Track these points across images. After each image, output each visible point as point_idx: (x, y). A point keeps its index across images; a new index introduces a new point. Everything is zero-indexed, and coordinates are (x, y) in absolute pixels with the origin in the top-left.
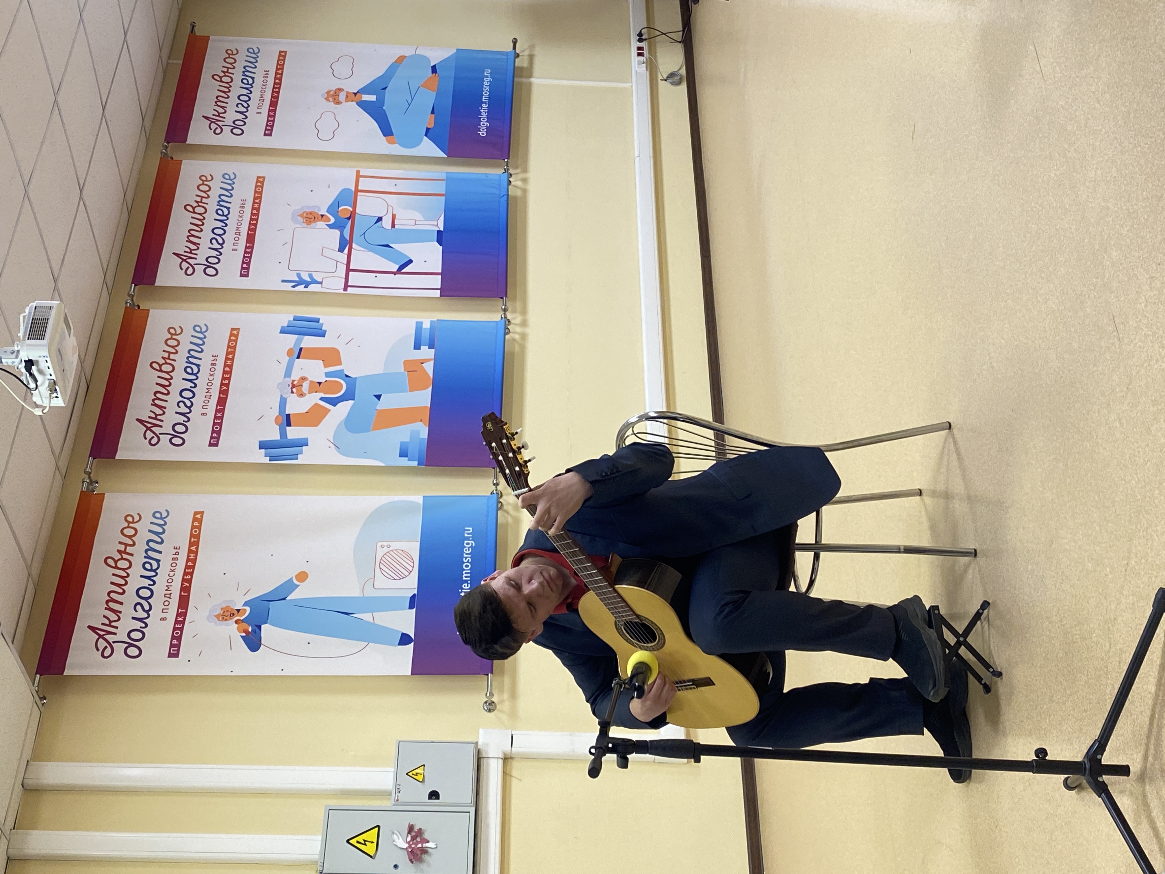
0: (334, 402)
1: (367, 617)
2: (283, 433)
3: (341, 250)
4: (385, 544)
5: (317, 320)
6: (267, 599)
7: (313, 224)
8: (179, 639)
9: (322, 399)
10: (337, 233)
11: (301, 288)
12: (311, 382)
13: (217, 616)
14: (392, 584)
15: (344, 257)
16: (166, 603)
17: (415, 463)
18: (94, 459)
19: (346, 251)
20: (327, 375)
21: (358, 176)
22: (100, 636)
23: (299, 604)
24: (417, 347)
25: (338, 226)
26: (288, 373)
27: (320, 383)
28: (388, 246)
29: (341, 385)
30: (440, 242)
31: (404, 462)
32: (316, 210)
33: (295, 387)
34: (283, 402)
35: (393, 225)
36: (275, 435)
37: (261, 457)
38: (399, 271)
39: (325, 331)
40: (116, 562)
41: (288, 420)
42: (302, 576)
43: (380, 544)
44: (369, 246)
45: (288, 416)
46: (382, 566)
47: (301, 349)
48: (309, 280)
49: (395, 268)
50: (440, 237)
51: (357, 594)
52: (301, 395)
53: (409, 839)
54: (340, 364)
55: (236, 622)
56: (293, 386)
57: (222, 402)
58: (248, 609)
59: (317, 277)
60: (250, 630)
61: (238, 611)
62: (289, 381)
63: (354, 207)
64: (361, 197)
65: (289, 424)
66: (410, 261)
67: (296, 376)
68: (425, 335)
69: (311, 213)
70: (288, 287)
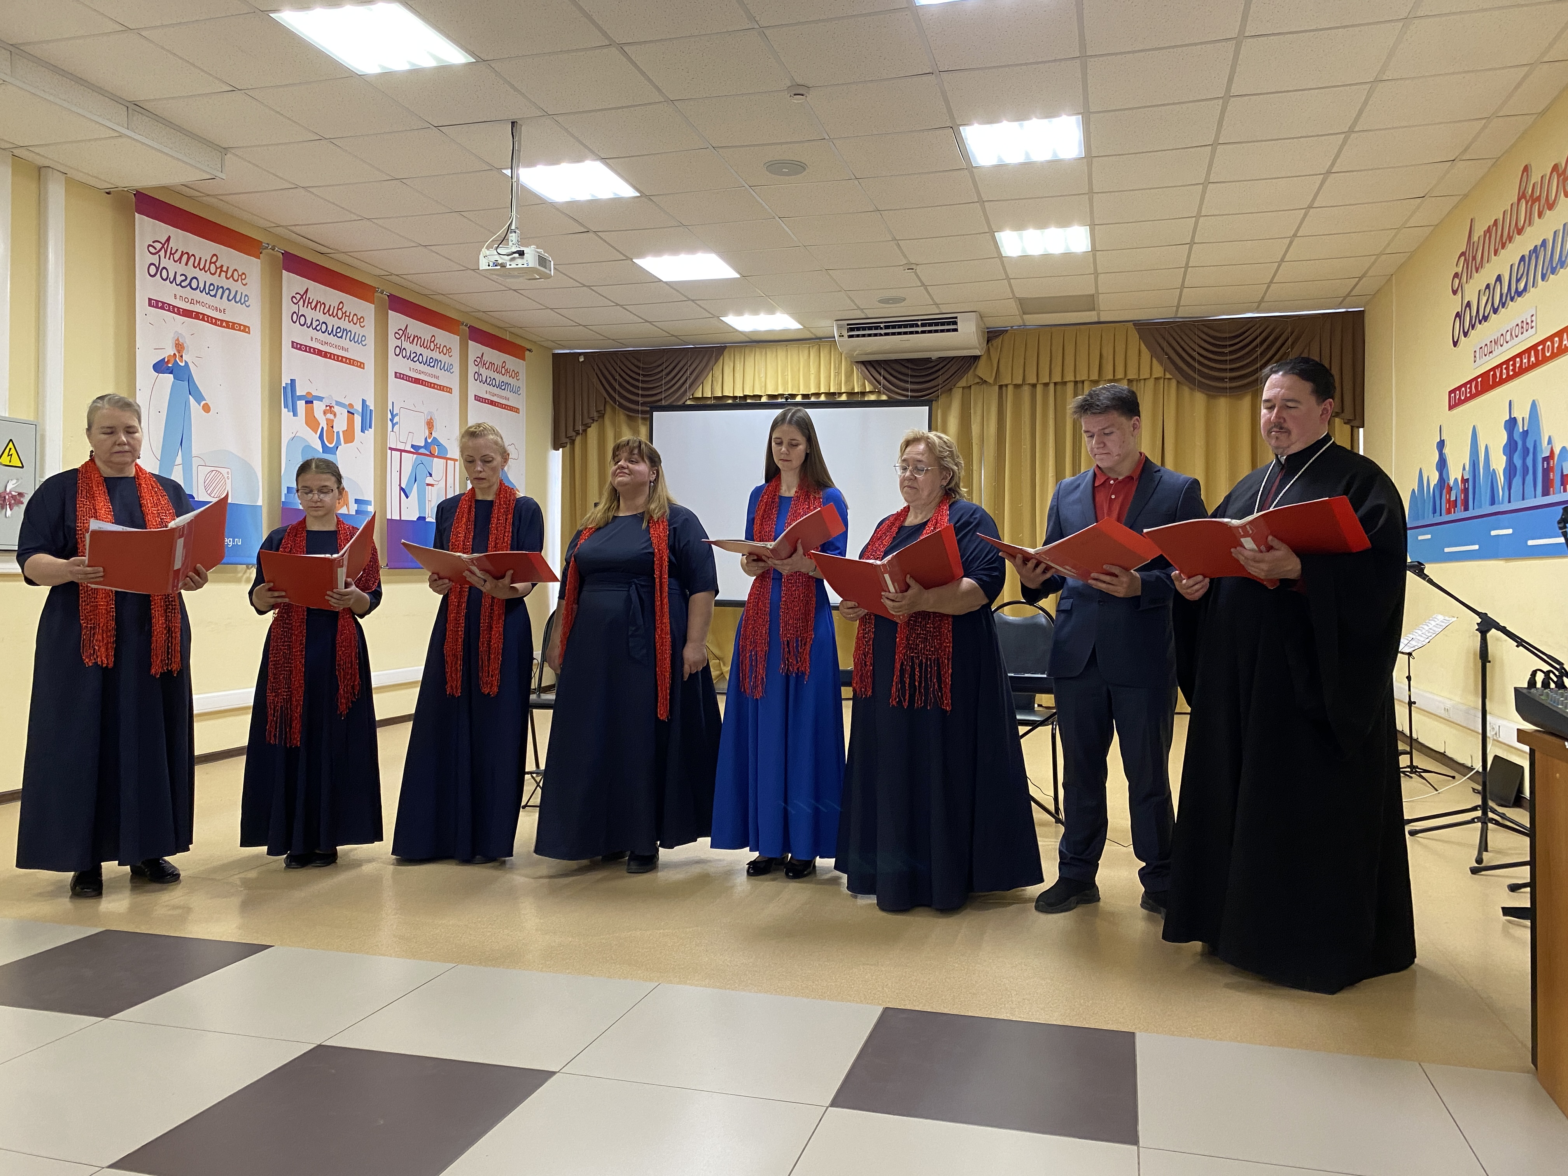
0: (321, 437)
1: (179, 460)
2: (301, 398)
3: (413, 446)
4: (230, 476)
5: (370, 427)
6: (190, 380)
7: (426, 426)
8: (162, 308)
9: (323, 428)
10: (422, 444)
11: (390, 416)
12: (333, 421)
13: (178, 340)
14: (201, 481)
15: (409, 448)
16: (186, 300)
17: (283, 499)
18: (282, 253)
19: (412, 450)
20: (338, 433)
21: (455, 460)
22: (164, 245)
23: (187, 404)
24: (357, 501)
25: (427, 445)
26: (338, 403)
27: (332, 427)
28: (415, 481)
29: (331, 444)
30: (419, 518)
31: (284, 491)
32: (435, 429)
33: (329, 409)
34: (320, 399)
35: (428, 485)
36: (299, 392)
37: (285, 381)
38: (402, 489)
39: (364, 433)
40: (214, 263)
41: (309, 402)
42: (206, 408)
43: (229, 470)
44: (415, 467)
45: (312, 402)
46: (214, 472)
47: (353, 414)
48: (394, 422)
49: (403, 486)
50: (422, 519)
51: (194, 453)
52: (325, 413)
53: (14, 493)
54: (345, 443)
55: (175, 354)
56: (331, 407)
57: (319, 353)
58: (183, 364)
59: (396, 427)
60: (170, 365)
61: (182, 356)
62: (334, 404)
63: (437, 457)
64: (443, 461)
65: (307, 402)
66: (407, 497)
67: (337, 409)
68: (363, 507)
69: (433, 425)
70: (390, 407)
